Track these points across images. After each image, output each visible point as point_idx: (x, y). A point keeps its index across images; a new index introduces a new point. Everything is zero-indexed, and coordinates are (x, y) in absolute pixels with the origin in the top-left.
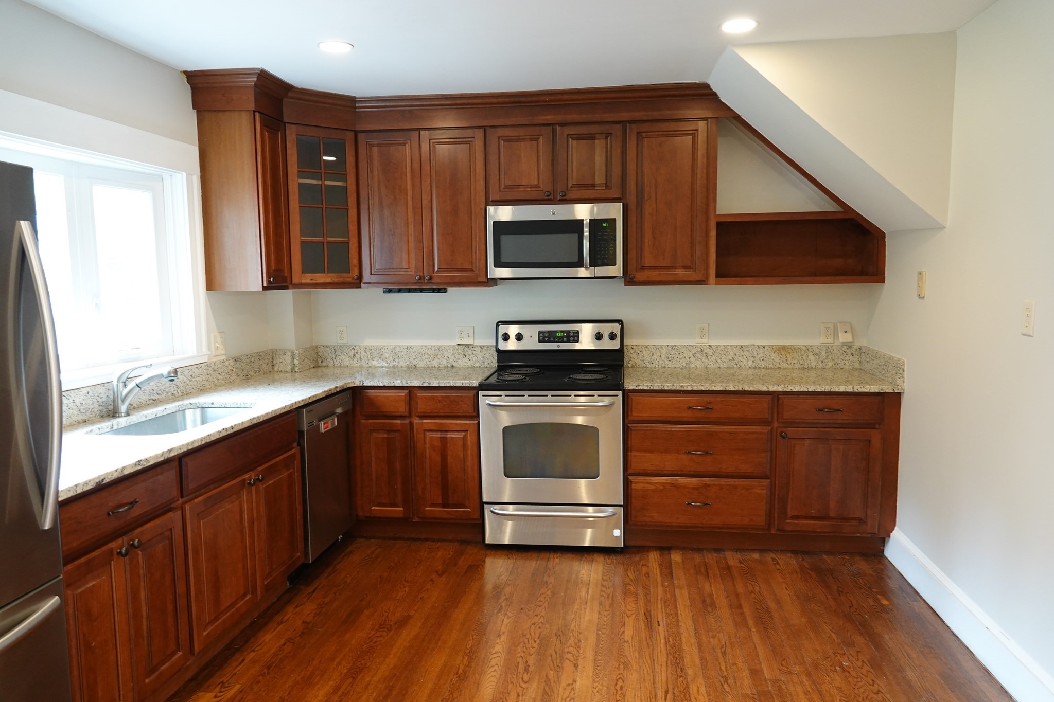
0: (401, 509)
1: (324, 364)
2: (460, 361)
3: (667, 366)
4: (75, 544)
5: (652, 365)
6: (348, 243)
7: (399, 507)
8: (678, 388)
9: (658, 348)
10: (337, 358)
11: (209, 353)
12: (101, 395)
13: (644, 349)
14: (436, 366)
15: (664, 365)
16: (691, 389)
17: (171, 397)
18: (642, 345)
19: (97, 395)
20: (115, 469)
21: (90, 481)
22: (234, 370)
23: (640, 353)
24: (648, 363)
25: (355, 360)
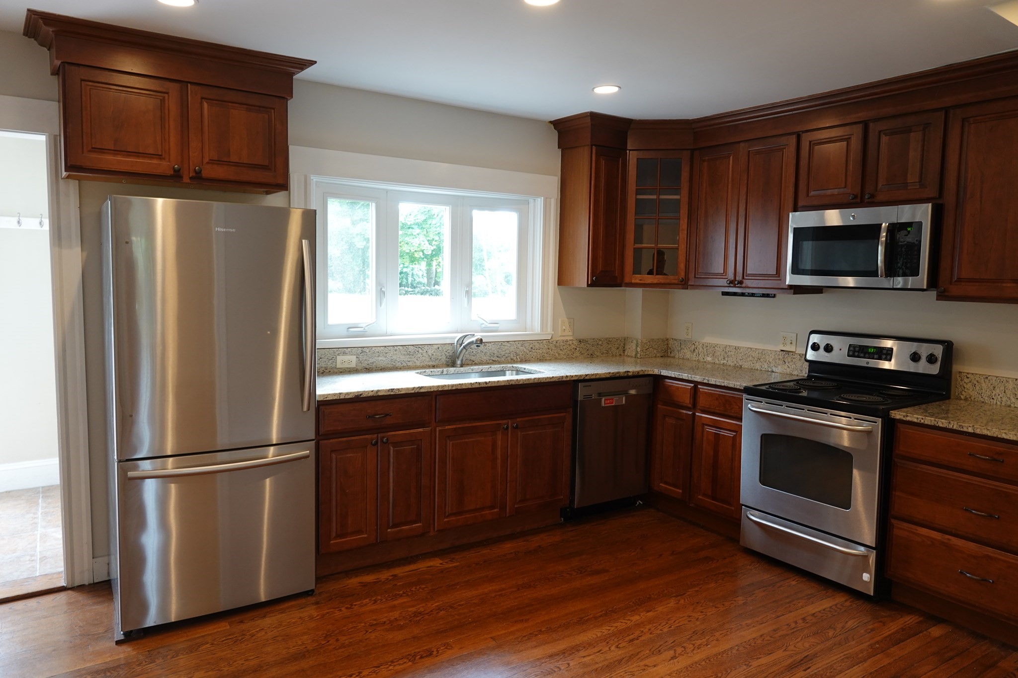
0: (681, 491)
1: (672, 355)
2: (779, 367)
3: (1012, 405)
4: (339, 428)
5: (992, 400)
6: (678, 249)
7: (679, 489)
8: (955, 428)
9: (1004, 381)
10: (682, 351)
11: (553, 333)
12: (449, 351)
13: (983, 380)
14: (759, 369)
15: (1009, 403)
16: (973, 431)
17: (510, 361)
18: (980, 375)
19: (445, 350)
20: (372, 390)
21: (351, 393)
22: (578, 349)
23: (977, 383)
24: (986, 398)
25: (695, 354)
